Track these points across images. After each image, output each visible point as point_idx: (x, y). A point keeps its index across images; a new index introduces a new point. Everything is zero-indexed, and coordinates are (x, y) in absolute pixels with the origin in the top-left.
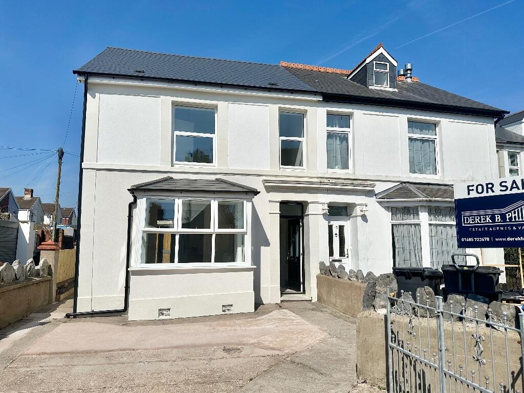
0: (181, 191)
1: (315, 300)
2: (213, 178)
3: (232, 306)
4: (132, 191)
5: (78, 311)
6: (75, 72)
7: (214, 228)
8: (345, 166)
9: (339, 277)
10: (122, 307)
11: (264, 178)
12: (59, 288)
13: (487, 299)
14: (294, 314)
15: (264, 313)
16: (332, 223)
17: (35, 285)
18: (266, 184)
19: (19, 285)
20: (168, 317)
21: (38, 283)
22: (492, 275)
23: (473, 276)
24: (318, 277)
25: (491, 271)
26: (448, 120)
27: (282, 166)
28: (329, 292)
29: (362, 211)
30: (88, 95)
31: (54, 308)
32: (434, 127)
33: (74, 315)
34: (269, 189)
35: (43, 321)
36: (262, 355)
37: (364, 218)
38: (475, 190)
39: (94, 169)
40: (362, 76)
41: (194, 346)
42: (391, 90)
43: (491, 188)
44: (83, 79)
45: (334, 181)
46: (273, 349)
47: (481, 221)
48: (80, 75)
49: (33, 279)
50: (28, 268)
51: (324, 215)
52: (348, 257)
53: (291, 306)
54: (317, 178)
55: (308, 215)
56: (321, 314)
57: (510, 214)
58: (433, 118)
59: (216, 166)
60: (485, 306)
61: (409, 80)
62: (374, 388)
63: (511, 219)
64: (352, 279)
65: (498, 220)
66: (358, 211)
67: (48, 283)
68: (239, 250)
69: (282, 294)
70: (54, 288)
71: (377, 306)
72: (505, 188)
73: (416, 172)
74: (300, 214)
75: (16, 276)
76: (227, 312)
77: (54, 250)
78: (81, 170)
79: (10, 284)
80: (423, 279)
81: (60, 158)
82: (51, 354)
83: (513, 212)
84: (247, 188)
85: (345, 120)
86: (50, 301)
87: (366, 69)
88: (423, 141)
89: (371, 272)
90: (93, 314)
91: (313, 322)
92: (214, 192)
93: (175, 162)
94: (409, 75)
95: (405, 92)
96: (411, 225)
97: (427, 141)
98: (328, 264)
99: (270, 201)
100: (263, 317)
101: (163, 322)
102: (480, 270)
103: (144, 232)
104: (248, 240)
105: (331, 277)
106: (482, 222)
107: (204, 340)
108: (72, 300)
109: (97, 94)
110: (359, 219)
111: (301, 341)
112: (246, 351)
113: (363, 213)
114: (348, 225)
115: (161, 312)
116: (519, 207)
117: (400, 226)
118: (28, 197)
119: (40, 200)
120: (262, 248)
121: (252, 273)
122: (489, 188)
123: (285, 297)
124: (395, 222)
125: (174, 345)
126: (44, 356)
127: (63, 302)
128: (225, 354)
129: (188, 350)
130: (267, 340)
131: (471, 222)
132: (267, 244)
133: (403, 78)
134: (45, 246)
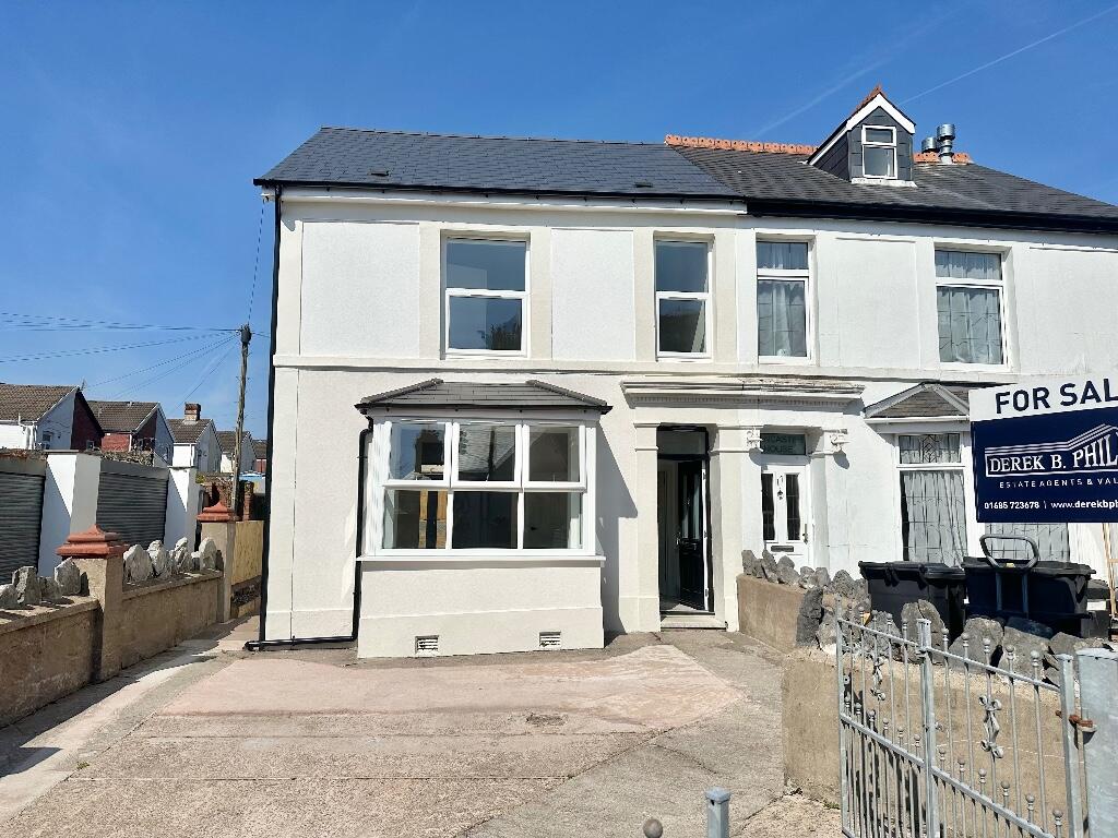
0: (457, 407)
1: (734, 627)
2: (523, 379)
3: (559, 634)
4: (363, 407)
5: (268, 638)
6: (257, 182)
7: (522, 480)
8: (799, 349)
9: (781, 582)
10: (349, 634)
11: (625, 378)
12: (236, 594)
13: (1048, 629)
14: (683, 655)
15: (622, 651)
16: (771, 469)
17: (190, 588)
18: (628, 391)
19: (158, 587)
20: (434, 652)
21: (195, 584)
22: (1065, 579)
23: (1025, 580)
24: (740, 581)
25: (1061, 571)
26: (1027, 245)
27: (660, 353)
28: (762, 612)
29: (836, 444)
30: (283, 227)
31: (225, 632)
32: (996, 259)
33: (260, 646)
34: (635, 401)
35: (204, 654)
36: (602, 730)
37: (841, 459)
38: (1011, 402)
39: (296, 367)
40: (839, 158)
41: (473, 709)
42: (900, 183)
43: (1043, 399)
44: (271, 193)
45: (773, 381)
46: (627, 720)
47: (1022, 467)
48: (267, 188)
49: (187, 576)
50: (178, 556)
51: (752, 453)
52: (806, 541)
53: (682, 638)
54: (738, 376)
55: (718, 453)
56: (740, 657)
57: (1081, 451)
58: (993, 243)
59: (529, 355)
60: (1043, 644)
61: (947, 160)
62: (816, 803)
63: (1082, 462)
64: (806, 586)
65: (1057, 464)
66: (826, 445)
67: (214, 583)
68: (574, 523)
69: (663, 614)
70: (228, 594)
71: (822, 640)
72: (1070, 399)
73: (957, 360)
74: (701, 451)
75: (154, 570)
76: (549, 647)
77: (225, 521)
78: (273, 369)
79: (144, 584)
80: (922, 586)
81: (245, 344)
82: (209, 714)
83: (1086, 448)
84: (587, 399)
85: (797, 252)
86: (220, 619)
87: (846, 144)
88: (972, 292)
89: (845, 572)
90: (296, 644)
91: (719, 671)
92: (521, 408)
93: (448, 350)
94: (946, 150)
95: (931, 188)
96: (943, 472)
97: (982, 291)
98: (759, 556)
99: (637, 426)
100: (618, 659)
101: (424, 662)
102: (1040, 569)
103: (387, 488)
104: (589, 503)
105: (764, 582)
106: (1025, 469)
107: (493, 698)
108: (257, 618)
109: (298, 223)
110: (830, 460)
111: (686, 708)
112: (573, 722)
113: (837, 449)
114: (805, 474)
115: (421, 642)
116: (1099, 438)
117: (918, 476)
118: (190, 420)
119: (213, 426)
120: (622, 521)
121: (598, 571)
122: (1039, 399)
123: (670, 621)
124: (907, 467)
125: (437, 705)
126: (196, 719)
127: (245, 619)
128: (530, 727)
129: (460, 716)
130: (616, 703)
131: (1003, 470)
132: (631, 512)
133: (933, 157)
134: (209, 515)
